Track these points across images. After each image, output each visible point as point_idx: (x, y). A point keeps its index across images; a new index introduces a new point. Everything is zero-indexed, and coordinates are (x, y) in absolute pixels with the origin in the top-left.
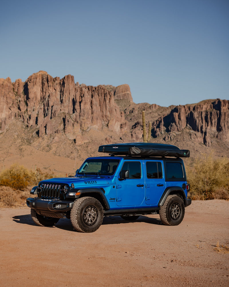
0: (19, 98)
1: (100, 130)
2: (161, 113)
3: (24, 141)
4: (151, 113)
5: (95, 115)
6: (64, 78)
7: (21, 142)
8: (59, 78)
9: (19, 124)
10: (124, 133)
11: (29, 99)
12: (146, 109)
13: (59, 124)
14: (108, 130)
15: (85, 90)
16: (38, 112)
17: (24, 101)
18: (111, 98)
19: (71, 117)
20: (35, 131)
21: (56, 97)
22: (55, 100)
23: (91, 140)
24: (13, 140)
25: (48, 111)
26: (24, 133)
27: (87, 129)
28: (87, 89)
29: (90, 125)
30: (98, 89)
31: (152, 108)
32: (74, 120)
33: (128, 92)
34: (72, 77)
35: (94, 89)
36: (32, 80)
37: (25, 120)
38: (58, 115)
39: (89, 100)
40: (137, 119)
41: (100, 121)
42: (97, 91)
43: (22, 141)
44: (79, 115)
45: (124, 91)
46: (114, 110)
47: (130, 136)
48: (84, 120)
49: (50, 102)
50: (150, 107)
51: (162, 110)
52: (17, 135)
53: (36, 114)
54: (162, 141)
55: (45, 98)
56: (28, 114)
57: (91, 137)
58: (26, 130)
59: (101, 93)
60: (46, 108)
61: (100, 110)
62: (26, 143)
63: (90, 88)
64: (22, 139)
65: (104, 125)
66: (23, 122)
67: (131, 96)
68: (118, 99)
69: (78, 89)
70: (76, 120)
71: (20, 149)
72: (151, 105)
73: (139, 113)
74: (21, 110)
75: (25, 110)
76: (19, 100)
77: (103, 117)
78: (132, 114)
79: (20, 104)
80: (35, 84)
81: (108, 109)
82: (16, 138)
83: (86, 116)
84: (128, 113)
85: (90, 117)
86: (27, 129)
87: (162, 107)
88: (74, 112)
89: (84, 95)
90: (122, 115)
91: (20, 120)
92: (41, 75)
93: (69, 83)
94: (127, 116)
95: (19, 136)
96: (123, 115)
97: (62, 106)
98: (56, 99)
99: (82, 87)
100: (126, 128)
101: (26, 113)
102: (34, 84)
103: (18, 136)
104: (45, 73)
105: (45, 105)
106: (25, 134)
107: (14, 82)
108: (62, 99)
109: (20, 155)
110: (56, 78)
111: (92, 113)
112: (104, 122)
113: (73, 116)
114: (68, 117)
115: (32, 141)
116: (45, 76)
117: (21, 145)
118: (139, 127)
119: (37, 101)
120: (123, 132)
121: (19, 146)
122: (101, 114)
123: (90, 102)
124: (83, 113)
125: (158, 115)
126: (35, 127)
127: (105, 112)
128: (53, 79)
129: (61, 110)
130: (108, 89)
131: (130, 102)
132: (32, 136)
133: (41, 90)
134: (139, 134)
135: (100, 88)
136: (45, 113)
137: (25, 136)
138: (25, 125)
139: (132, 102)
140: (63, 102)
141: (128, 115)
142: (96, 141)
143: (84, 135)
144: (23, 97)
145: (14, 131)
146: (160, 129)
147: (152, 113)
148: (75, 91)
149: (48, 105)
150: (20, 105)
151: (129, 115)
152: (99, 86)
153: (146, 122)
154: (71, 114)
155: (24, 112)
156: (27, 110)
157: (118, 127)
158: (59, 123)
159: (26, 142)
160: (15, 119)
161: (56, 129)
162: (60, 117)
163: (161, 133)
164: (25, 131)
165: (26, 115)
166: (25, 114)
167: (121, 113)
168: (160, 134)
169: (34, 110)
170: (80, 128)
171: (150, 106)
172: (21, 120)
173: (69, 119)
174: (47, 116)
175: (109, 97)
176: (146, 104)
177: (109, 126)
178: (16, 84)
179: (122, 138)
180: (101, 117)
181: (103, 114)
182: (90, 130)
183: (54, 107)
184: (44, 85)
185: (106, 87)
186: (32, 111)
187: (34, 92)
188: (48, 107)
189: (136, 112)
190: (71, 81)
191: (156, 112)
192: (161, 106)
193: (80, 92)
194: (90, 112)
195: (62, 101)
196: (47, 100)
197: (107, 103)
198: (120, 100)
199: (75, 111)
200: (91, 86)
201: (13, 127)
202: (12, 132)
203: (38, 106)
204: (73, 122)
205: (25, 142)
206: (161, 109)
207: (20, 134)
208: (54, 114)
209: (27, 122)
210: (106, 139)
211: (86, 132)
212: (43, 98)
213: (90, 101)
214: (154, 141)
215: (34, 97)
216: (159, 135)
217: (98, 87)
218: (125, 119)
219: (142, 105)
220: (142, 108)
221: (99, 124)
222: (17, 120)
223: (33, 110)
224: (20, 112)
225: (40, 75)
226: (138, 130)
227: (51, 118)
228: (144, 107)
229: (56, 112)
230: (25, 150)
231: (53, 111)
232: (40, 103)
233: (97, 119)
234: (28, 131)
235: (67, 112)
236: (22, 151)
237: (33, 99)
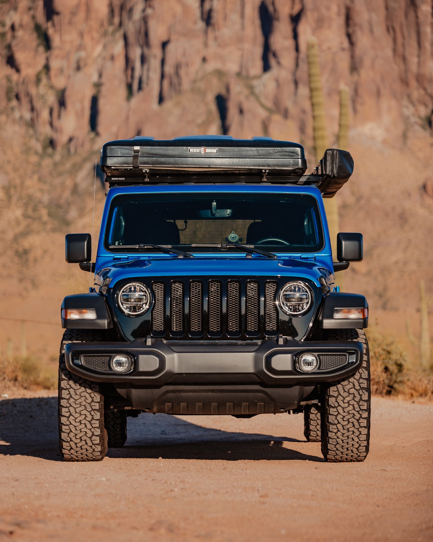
0: (12, 13)
1: (394, 147)
5: (366, 74)
7: (21, 219)
11: (58, 14)
13: (198, 126)
16: (100, 76)
17: (32, 25)
19: (257, 91)
20: (88, 167)
22: (174, 16)
25: (146, 66)
26: (36, 177)
32: (269, 104)
37: (38, 116)
38: (195, 81)
39: (334, 8)
41: (394, 103)
43: (30, 212)
44: (291, 77)
49: (152, 24)
52: (3, 187)
53: (91, 85)
55: (128, 7)
56: (52, 87)
58: (47, 162)
60: (136, 53)
61: (391, 53)
62: (45, 223)
64: (26, 205)
65: (413, 120)
66: (32, 124)
70: (277, 102)
71: (21, 250)
74: (18, 71)
75: (40, 68)
76: (8, 23)
77: (405, 82)
79: (14, 43)
85: (342, 85)
86: (51, 156)
88: (266, 67)
91: (17, 115)
95: (12, 191)
97: (211, 42)
98: (178, 9)
101: (44, 80)
103: (7, 189)
105: (132, 39)
106: (40, 179)
108: (210, 11)
111: (354, 68)
112: (413, 109)
113: (265, 86)
114: (240, 93)
115: (73, 213)
117: (25, 234)
119: (94, 24)
121: (16, 239)
122: (396, 69)
123: (342, 18)
126: (87, 146)
129: (204, 60)
132: (75, 190)
136: (132, 77)
137: (41, 190)
138: (42, 138)
140: (213, 21)
142: (376, 201)
144: (31, 8)
149: (146, 41)
150: (14, 49)
154: (253, 78)
155: (34, 79)
156: (47, 68)
158: (200, 121)
159: (45, 218)
162: (203, 93)
164: (40, 165)
165: (42, 89)
166: (41, 87)
169: (78, 68)
172: (21, 118)
173: (247, 97)
174: (141, 94)
180: (398, 86)
181: (407, 70)
183: (171, 48)
186: (71, 72)
188: (146, 51)
194: (344, 63)
195: (208, 17)
196: (137, 15)
197: (421, 18)
199: (273, 62)
203: (100, 47)
204: (263, 113)
205: (40, 217)
207: (18, 181)
208: (175, 80)
209: (51, 124)
210: (424, 187)
212: (122, 7)
213: (343, 11)
215: (78, 6)
221: (387, 119)
223: (74, 65)
224: (15, 77)
227: (161, 100)
229: (182, 72)
230: (42, 257)
231: (169, 69)
232: (105, 34)
233: (378, 94)
234: (55, 165)
235: (233, 67)
236: (27, 260)
237: (74, 14)
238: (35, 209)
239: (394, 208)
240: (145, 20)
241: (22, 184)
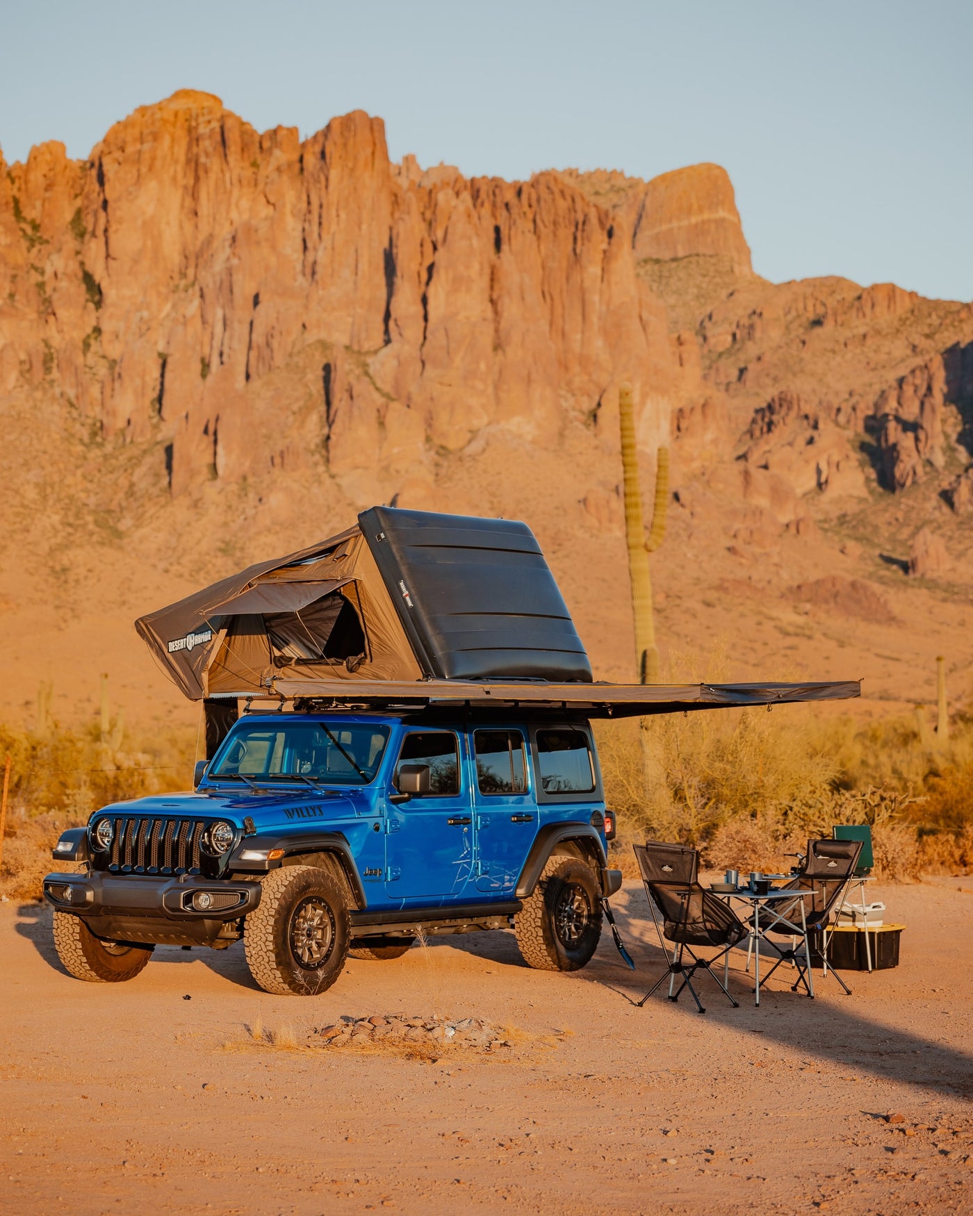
0: (53, 257)
1: (546, 449)
2: (929, 342)
3: (81, 522)
4: (864, 336)
5: (513, 352)
6: (328, 127)
7: (60, 527)
8: (293, 131)
9: (54, 412)
10: (696, 465)
12: (835, 314)
13: (294, 413)
14: (596, 448)
15: (454, 205)
17: (80, 274)
18: (614, 249)
19: (371, 371)
21: (273, 247)
22: (267, 268)
23: (492, 509)
24: (17, 514)
25: (227, 334)
26: (79, 472)
27: (470, 442)
28: (466, 196)
29: (485, 420)
30: (534, 196)
31: (873, 306)
32: (387, 389)
33: (722, 213)
34: (376, 127)
35: (510, 196)
36: (130, 149)
37: (85, 391)
38: (290, 355)
39: (476, 267)
40: (776, 379)
41: (548, 392)
42: (526, 208)
43: (71, 520)
44: (416, 353)
45: (695, 206)
46: (635, 325)
47: (738, 480)
48: (446, 389)
49: (238, 278)
50: (862, 299)
51: (935, 320)
52: (37, 485)
53: (155, 355)
54: (937, 514)
55: (206, 256)
56: (103, 356)
57: (493, 495)
58: (95, 453)
59: (555, 223)
60: (216, 314)
61: (546, 328)
62: (91, 534)
63: (483, 195)
64: (67, 509)
65: (572, 414)
67: (739, 233)
68: (660, 256)
69: (411, 195)
70: (398, 386)
71: (58, 568)
72: (864, 289)
73: (792, 341)
75: (89, 330)
76: (50, 270)
77: (563, 365)
78: (749, 344)
79: (55, 298)
80: (151, 169)
81: (594, 319)
82: (34, 502)
83: (458, 360)
84: (720, 337)
85: (483, 366)
86: (101, 445)
87: (936, 305)
88: (387, 340)
89: (449, 237)
90: (685, 356)
91: (57, 391)
92: (181, 117)
93: (356, 159)
94: (714, 356)
95: (49, 490)
96: (692, 350)
97: (313, 306)
98: (273, 261)
99: (435, 185)
100: (709, 436)
101: (94, 346)
102: (144, 169)
103: (41, 487)
104: (208, 103)
105: (210, 297)
106: (84, 477)
107: (24, 161)
108: (315, 262)
109: (57, 607)
110: (275, 132)
111: (497, 347)
112: (572, 401)
113: (382, 364)
114: (351, 371)
115: (126, 524)
116: (209, 122)
117: (64, 547)
118: (789, 427)
119: (162, 276)
120: (692, 459)
121: (52, 550)
122: (552, 348)
123: (486, 278)
124: (444, 342)
125: (909, 352)
126: (149, 434)
127: (579, 336)
128: (257, 139)
129: (304, 327)
130: (597, 193)
131: (732, 271)
132: (131, 492)
133: (182, 206)
134: (789, 468)
135: (548, 188)
136: (210, 347)
137: (86, 491)
138: (90, 421)
139: (745, 270)
140: (319, 276)
141: (720, 355)
143: (450, 479)
144: (78, 253)
145: (21, 461)
146: (922, 435)
147: (869, 342)
148: (392, 214)
149: (229, 299)
150: (56, 303)
151: (728, 352)
152: (542, 180)
153: (837, 394)
154: (368, 353)
155: (81, 345)
156: (98, 330)
157: (658, 427)
158: (295, 407)
159: (91, 527)
160: (26, 387)
161: (280, 446)
163: (929, 463)
164: (85, 458)
165: (91, 359)
166: (89, 355)
167: (680, 342)
168: (919, 470)
170: (422, 438)
171: (859, 298)
172: (62, 394)
173: (358, 378)
175: (604, 246)
176: (834, 284)
177: (601, 420)
178: (32, 177)
179: (684, 496)
180: (554, 370)
181: (566, 350)
182: (484, 450)
184: (201, 173)
185: (582, 182)
187: (140, 222)
188: (229, 312)
189: (771, 336)
190: (369, 150)
191: (898, 331)
192: (924, 299)
193: (424, 220)
194: (487, 340)
195: (312, 272)
196: (219, 266)
197: (587, 283)
198: (674, 260)
199: (393, 333)
200: (494, 179)
201: (12, 437)
202: (10, 468)
203: (168, 306)
204: (380, 400)
205: (84, 526)
206: (930, 315)
207: (56, 478)
208: (266, 352)
209: (103, 404)
210: (584, 501)
211: (460, 459)
212: (199, 254)
213: (487, 271)
214: (885, 510)
215: (142, 250)
216: (915, 473)
217: (533, 186)
218: (705, 377)
219: (809, 290)
220: (810, 308)
221: (538, 412)
222: (38, 394)
225: (176, 115)
226: (788, 448)
227: (247, 378)
228: (824, 304)
229: (275, 343)
230: (86, 578)
231: (258, 338)
232: (175, 290)
233: (529, 380)
234: (106, 457)
235: (340, 338)
236: (66, 582)
237: (136, 261)
238: (78, 515)
239: (544, 529)
240: (230, 272)
241: (61, 481)
